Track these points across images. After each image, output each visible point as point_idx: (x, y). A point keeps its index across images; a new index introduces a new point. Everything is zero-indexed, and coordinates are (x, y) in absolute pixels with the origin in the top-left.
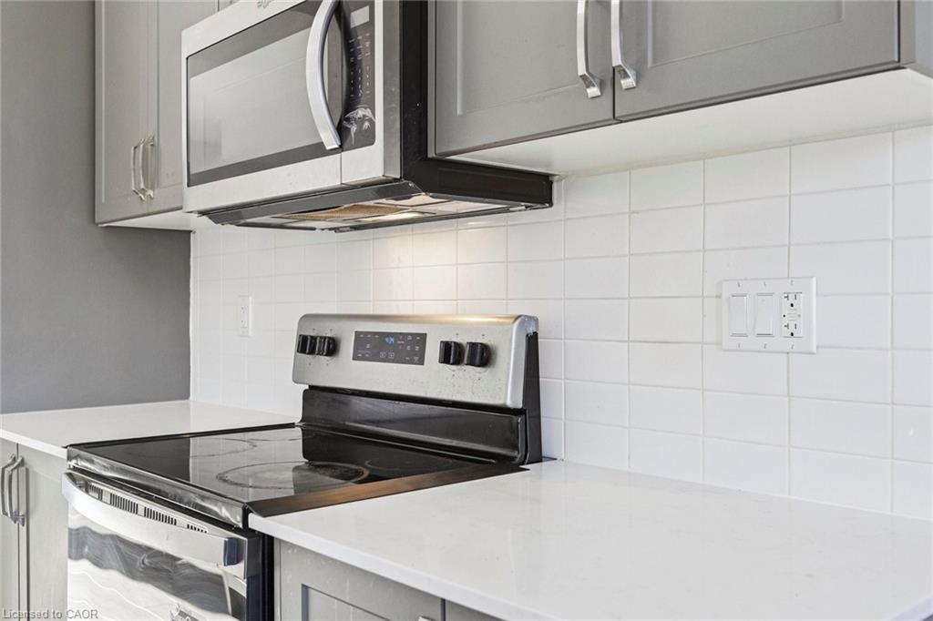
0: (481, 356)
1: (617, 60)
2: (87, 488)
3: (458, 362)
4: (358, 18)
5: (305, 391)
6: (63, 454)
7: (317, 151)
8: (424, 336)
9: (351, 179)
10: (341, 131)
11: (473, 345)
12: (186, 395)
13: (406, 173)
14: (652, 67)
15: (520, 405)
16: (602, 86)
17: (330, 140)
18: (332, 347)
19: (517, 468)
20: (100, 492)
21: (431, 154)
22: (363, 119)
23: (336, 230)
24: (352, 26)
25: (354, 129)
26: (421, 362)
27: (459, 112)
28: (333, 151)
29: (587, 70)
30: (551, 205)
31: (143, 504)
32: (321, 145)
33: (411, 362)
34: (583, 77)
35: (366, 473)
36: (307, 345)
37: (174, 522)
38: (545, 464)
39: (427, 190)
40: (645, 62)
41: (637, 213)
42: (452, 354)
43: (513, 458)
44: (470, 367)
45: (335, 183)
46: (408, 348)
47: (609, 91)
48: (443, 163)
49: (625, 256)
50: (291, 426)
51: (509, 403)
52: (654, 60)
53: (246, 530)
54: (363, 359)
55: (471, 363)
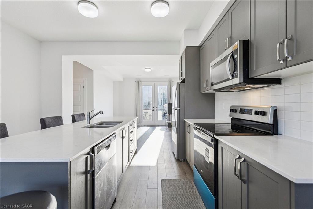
0: (264, 113)
1: (286, 55)
2: (196, 129)
3: (258, 114)
4: (236, 56)
5: (232, 118)
6: (193, 124)
7: (229, 79)
8: (252, 110)
9: (234, 83)
10: (233, 76)
11: (261, 111)
12: (214, 118)
13: (244, 81)
14: (296, 55)
15: (272, 123)
16: (283, 61)
17: (231, 78)
18: (235, 111)
19: (271, 135)
20: (197, 130)
21: (249, 78)
22: (236, 73)
23: (238, 91)
24: (235, 58)
25: (235, 75)
26: (252, 114)
27: (255, 70)
28: (232, 79)
29: (279, 58)
30: (281, 84)
31: (202, 132)
32: (229, 78)
33: (250, 114)
34: (279, 60)
35: (238, 132)
36: (231, 111)
37: (205, 135)
38: (279, 135)
39: (249, 84)
40: (294, 54)
41: (303, 84)
42: (257, 113)
43: (270, 133)
44: (261, 116)
45: (232, 84)
46: (249, 112)
47: (285, 61)
48: (252, 79)
49: (299, 94)
50: (229, 124)
51: (269, 122)
52: (296, 54)
53: (214, 137)
54: (241, 113)
55: (261, 115)
